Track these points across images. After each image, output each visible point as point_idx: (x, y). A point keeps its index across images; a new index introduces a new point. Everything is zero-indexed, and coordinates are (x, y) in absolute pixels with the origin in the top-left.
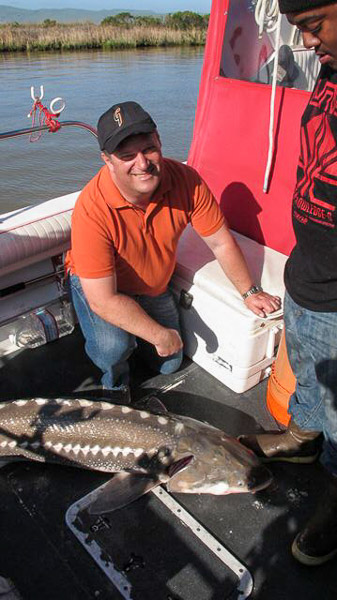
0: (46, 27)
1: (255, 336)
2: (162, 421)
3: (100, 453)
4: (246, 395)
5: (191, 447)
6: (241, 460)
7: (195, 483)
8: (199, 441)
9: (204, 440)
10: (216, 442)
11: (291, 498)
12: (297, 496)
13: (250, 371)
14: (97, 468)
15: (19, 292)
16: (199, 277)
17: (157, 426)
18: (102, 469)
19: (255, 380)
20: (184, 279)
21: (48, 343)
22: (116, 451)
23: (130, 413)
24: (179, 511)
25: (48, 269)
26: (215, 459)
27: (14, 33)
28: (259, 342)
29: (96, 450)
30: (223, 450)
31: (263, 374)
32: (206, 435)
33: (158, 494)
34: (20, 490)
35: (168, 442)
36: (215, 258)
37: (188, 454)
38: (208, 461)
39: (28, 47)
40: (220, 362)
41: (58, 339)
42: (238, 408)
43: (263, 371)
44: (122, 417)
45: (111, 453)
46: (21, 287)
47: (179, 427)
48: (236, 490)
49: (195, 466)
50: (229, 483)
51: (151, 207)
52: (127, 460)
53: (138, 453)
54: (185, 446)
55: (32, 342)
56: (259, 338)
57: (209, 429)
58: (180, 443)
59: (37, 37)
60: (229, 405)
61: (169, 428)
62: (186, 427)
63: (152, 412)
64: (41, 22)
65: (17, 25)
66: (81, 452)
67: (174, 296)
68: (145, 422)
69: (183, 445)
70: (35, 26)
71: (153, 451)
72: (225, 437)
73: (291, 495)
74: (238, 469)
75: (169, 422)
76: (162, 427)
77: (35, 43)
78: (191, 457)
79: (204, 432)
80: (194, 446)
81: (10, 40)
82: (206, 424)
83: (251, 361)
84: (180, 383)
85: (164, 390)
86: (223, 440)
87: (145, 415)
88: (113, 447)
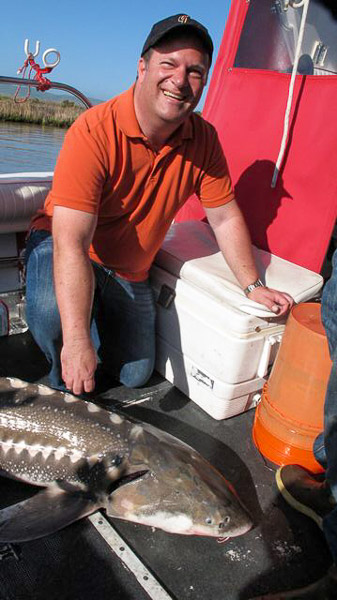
0: (65, 107)
1: (247, 341)
2: (116, 419)
3: (25, 452)
5: (148, 459)
7: (144, 507)
8: (161, 452)
9: (168, 453)
10: (184, 458)
11: (279, 552)
12: (286, 551)
13: (234, 391)
14: (18, 476)
16: (189, 268)
17: (107, 423)
18: (25, 477)
19: (240, 406)
22: (47, 451)
23: (74, 403)
24: (122, 549)
26: (179, 480)
27: (33, 108)
28: (251, 351)
29: (21, 446)
30: (191, 470)
31: (249, 402)
33: (96, 524)
35: (119, 447)
37: (143, 468)
39: (44, 121)
40: (200, 377)
41: (7, 336)
42: (215, 436)
43: (251, 395)
44: (63, 407)
45: (40, 454)
47: (137, 430)
48: (203, 530)
49: (149, 483)
50: (194, 518)
51: (165, 151)
52: (59, 467)
53: (76, 456)
54: (141, 456)
56: (252, 344)
58: (134, 450)
59: (54, 114)
60: (206, 431)
61: (123, 431)
62: (145, 433)
64: (61, 102)
65: (37, 101)
68: (93, 418)
69: (138, 453)
70: (54, 105)
71: (96, 457)
72: (196, 455)
73: (280, 549)
74: (208, 500)
75: (124, 422)
76: (113, 427)
77: (51, 119)
78: (147, 471)
80: (154, 457)
81: (27, 113)
83: (240, 375)
84: (148, 399)
85: (126, 404)
86: (193, 457)
87: (93, 408)
88: (44, 444)
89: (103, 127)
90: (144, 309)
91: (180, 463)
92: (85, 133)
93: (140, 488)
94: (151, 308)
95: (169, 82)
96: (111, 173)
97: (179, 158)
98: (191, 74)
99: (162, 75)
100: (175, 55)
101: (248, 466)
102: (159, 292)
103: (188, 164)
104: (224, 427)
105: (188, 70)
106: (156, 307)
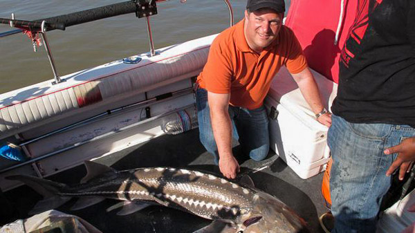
1: (316, 143)
2: (246, 191)
3: (205, 206)
4: (308, 181)
5: (262, 211)
6: (293, 224)
8: (267, 207)
9: (271, 207)
10: (279, 210)
13: (312, 165)
14: (202, 215)
15: (169, 98)
16: (284, 99)
17: (242, 194)
19: (316, 171)
20: (275, 99)
21: (184, 132)
23: (226, 184)
25: (188, 85)
26: (276, 221)
28: (319, 147)
30: (282, 216)
31: (321, 169)
32: (273, 204)
34: (155, 223)
36: (298, 87)
37: (259, 215)
38: (271, 221)
40: (293, 157)
41: (191, 130)
42: (301, 189)
43: (322, 166)
44: (221, 185)
46: (169, 95)
47: (256, 197)
49: (263, 223)
51: (263, 54)
54: (258, 209)
55: (174, 131)
56: (319, 144)
57: (275, 201)
58: (255, 207)
60: (296, 186)
61: (250, 197)
62: (260, 197)
63: (240, 185)
66: (193, 204)
67: (267, 110)
68: (235, 191)
72: (286, 208)
74: (290, 230)
75: (250, 193)
76: (245, 195)
78: (261, 217)
79: (272, 202)
80: (264, 210)
82: (274, 198)
83: (313, 159)
84: (266, 167)
85: (254, 170)
86: (284, 209)
87: (235, 186)
88: (213, 203)
89: (229, 49)
90: (261, 122)
91: (277, 213)
92: (219, 54)
93: (258, 225)
94: (265, 121)
95: (261, 29)
96: (235, 71)
97: (272, 55)
98: (272, 23)
99: (258, 25)
100: (263, 16)
101: (317, 207)
102: (270, 109)
103: (277, 57)
104: (306, 183)
105: (270, 22)
106: (269, 119)
